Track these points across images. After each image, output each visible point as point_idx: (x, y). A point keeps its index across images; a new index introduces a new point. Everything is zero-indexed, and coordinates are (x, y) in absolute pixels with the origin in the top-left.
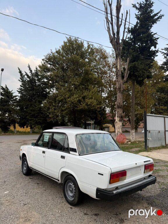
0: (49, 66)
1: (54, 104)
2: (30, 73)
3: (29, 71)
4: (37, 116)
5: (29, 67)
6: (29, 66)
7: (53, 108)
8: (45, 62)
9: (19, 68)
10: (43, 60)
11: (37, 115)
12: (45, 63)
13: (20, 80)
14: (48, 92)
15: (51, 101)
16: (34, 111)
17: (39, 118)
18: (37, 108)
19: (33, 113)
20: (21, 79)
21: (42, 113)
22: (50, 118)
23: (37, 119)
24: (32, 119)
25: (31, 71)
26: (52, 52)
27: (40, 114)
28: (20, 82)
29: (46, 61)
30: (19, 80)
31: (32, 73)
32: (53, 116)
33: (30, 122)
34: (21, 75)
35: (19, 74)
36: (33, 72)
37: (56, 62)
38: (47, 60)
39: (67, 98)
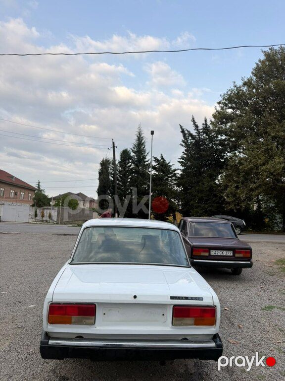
0: (230, 111)
1: (235, 179)
2: (195, 130)
3: (194, 128)
4: (207, 200)
5: (193, 120)
6: (193, 118)
7: (233, 186)
8: (222, 106)
9: (181, 126)
10: (219, 103)
11: (206, 198)
12: (222, 108)
13: (183, 144)
14: (229, 158)
15: (231, 172)
16: (202, 191)
17: (210, 204)
18: (206, 188)
19: (200, 195)
20: (183, 142)
21: (215, 196)
22: (229, 203)
23: (206, 206)
24: (199, 206)
25: (197, 126)
26: (235, 86)
27: (212, 197)
28: (183, 147)
29: (224, 104)
30: (181, 145)
31: (198, 130)
32: (234, 200)
33: (195, 209)
34: (184, 135)
35: (181, 135)
36: (201, 127)
37: (243, 102)
38: (227, 102)
39: (260, 165)
